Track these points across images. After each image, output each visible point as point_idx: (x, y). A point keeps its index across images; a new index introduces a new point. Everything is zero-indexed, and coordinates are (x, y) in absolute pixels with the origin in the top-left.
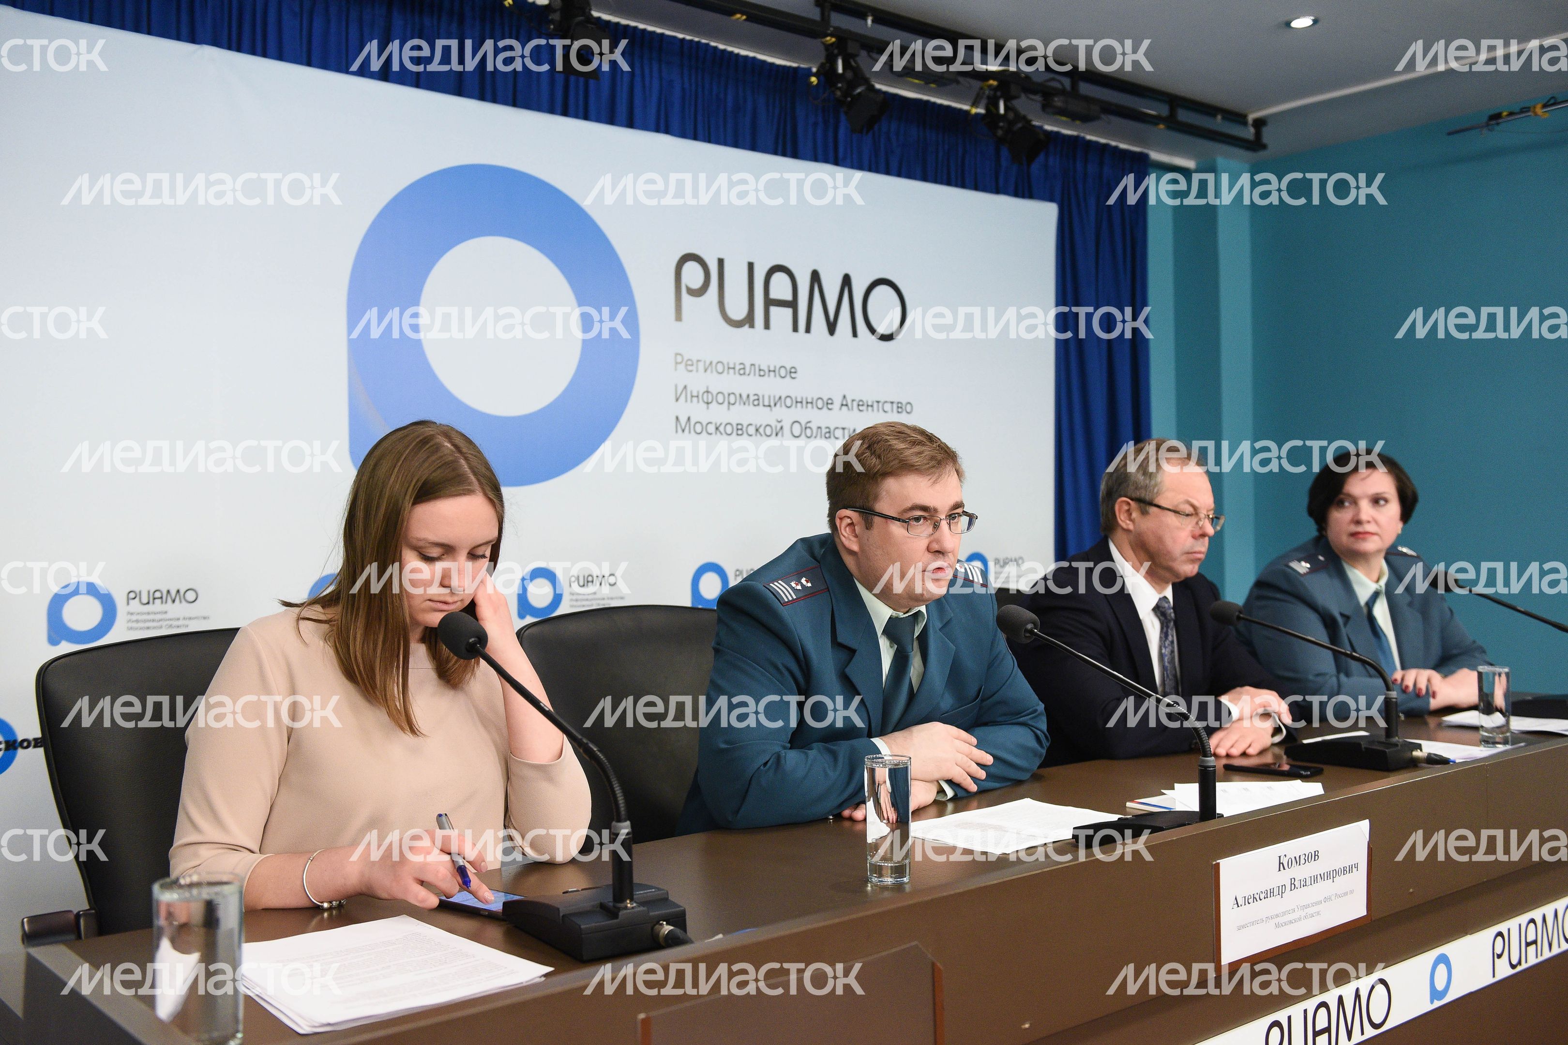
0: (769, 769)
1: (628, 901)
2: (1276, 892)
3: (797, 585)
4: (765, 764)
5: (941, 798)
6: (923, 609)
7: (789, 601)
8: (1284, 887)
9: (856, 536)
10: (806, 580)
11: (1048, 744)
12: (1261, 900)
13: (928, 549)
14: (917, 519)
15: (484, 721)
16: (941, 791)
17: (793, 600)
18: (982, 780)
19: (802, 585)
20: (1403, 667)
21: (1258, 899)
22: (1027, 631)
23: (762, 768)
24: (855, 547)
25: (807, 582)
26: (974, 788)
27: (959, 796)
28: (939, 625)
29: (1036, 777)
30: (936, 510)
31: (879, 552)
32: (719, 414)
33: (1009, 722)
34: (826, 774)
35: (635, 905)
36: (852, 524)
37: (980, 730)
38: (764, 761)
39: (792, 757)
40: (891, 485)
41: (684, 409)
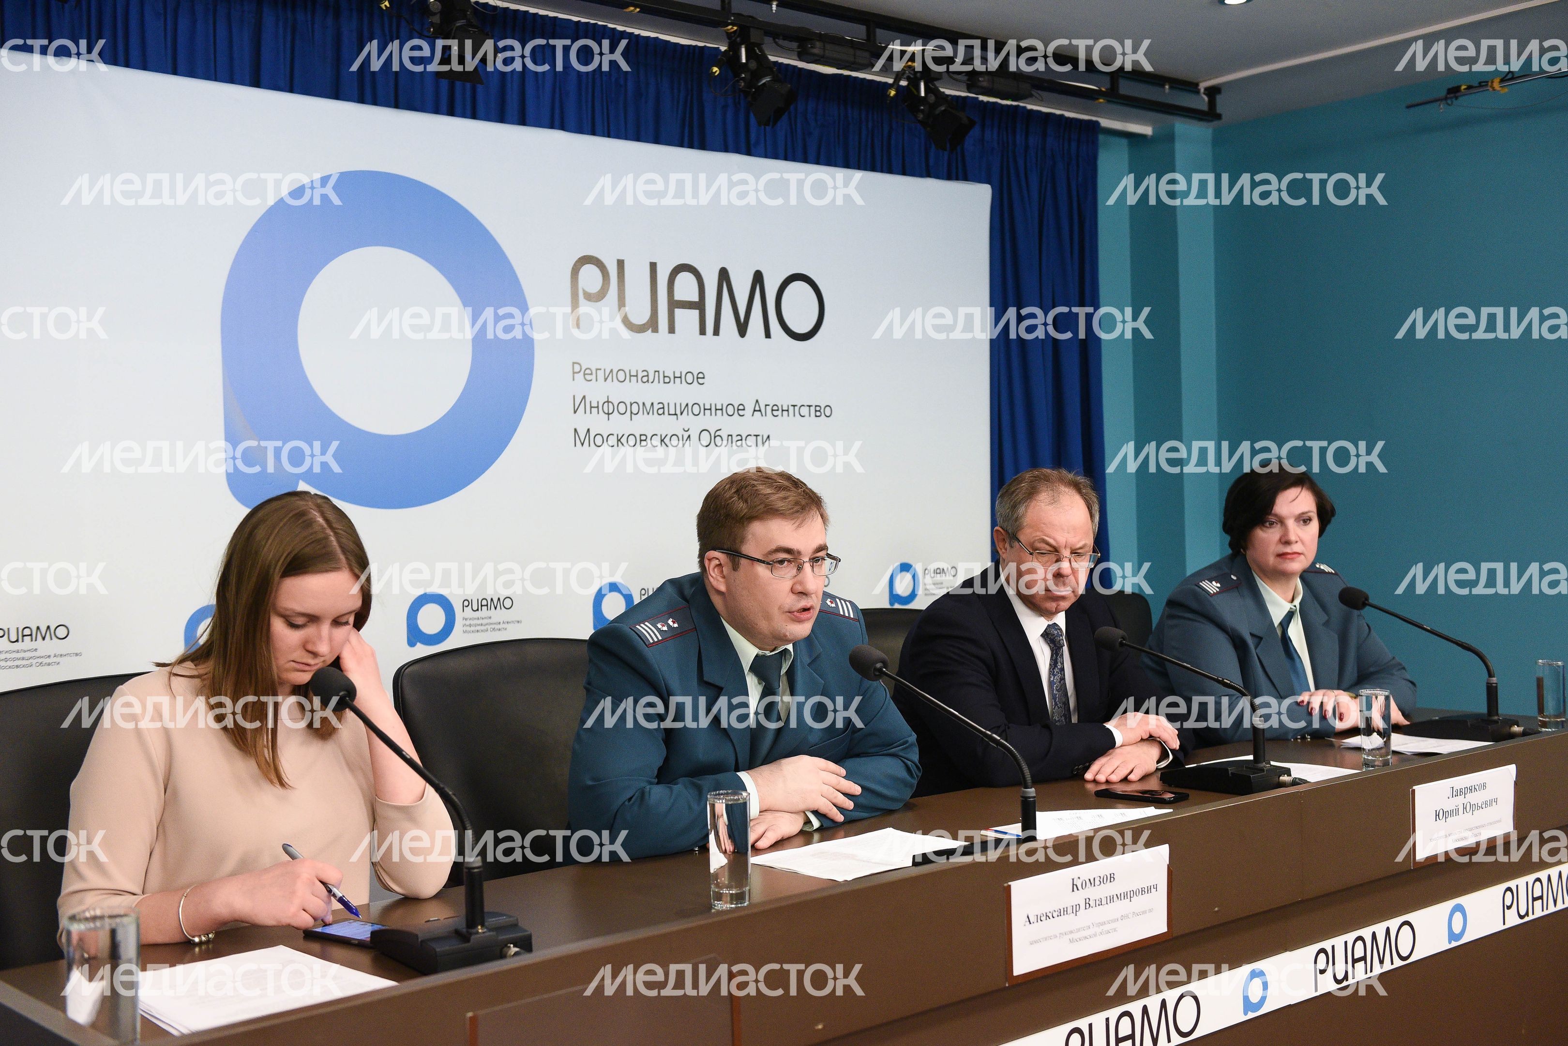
0: (633, 804)
1: (479, 927)
2: (1070, 910)
3: (663, 626)
4: (630, 799)
5: (807, 829)
6: (790, 647)
7: (654, 642)
8: (1078, 906)
9: (724, 577)
10: (672, 621)
11: (920, 775)
12: (1053, 917)
13: (792, 591)
14: (781, 562)
15: (351, 767)
16: (808, 822)
17: (659, 641)
18: (851, 811)
19: (669, 626)
20: (1317, 688)
21: (1051, 917)
22: (876, 669)
23: (627, 803)
24: (722, 588)
25: (674, 623)
26: (840, 818)
27: (825, 826)
28: (807, 660)
29: (908, 807)
30: (799, 553)
31: (744, 592)
32: (620, 424)
33: (880, 753)
34: (690, 808)
35: (485, 930)
36: (720, 565)
37: (851, 762)
38: (628, 796)
39: (658, 793)
40: (757, 529)
41: (583, 421)
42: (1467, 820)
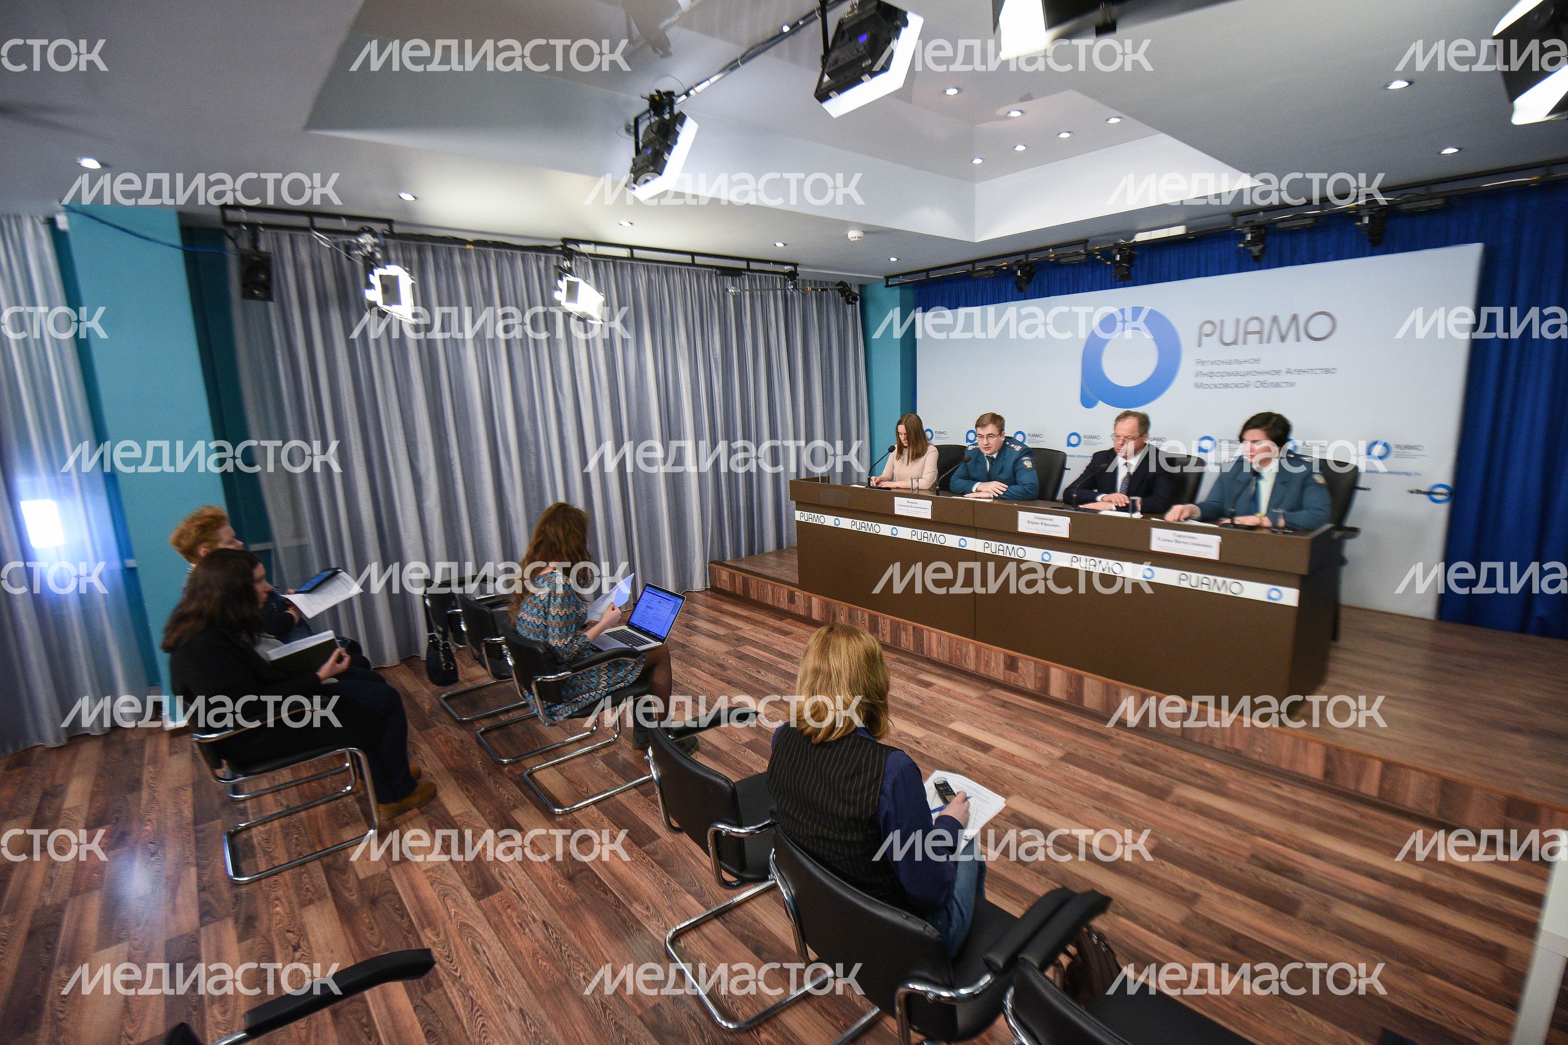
32: (1217, 380)
41: (1200, 380)
42: (1043, 527)
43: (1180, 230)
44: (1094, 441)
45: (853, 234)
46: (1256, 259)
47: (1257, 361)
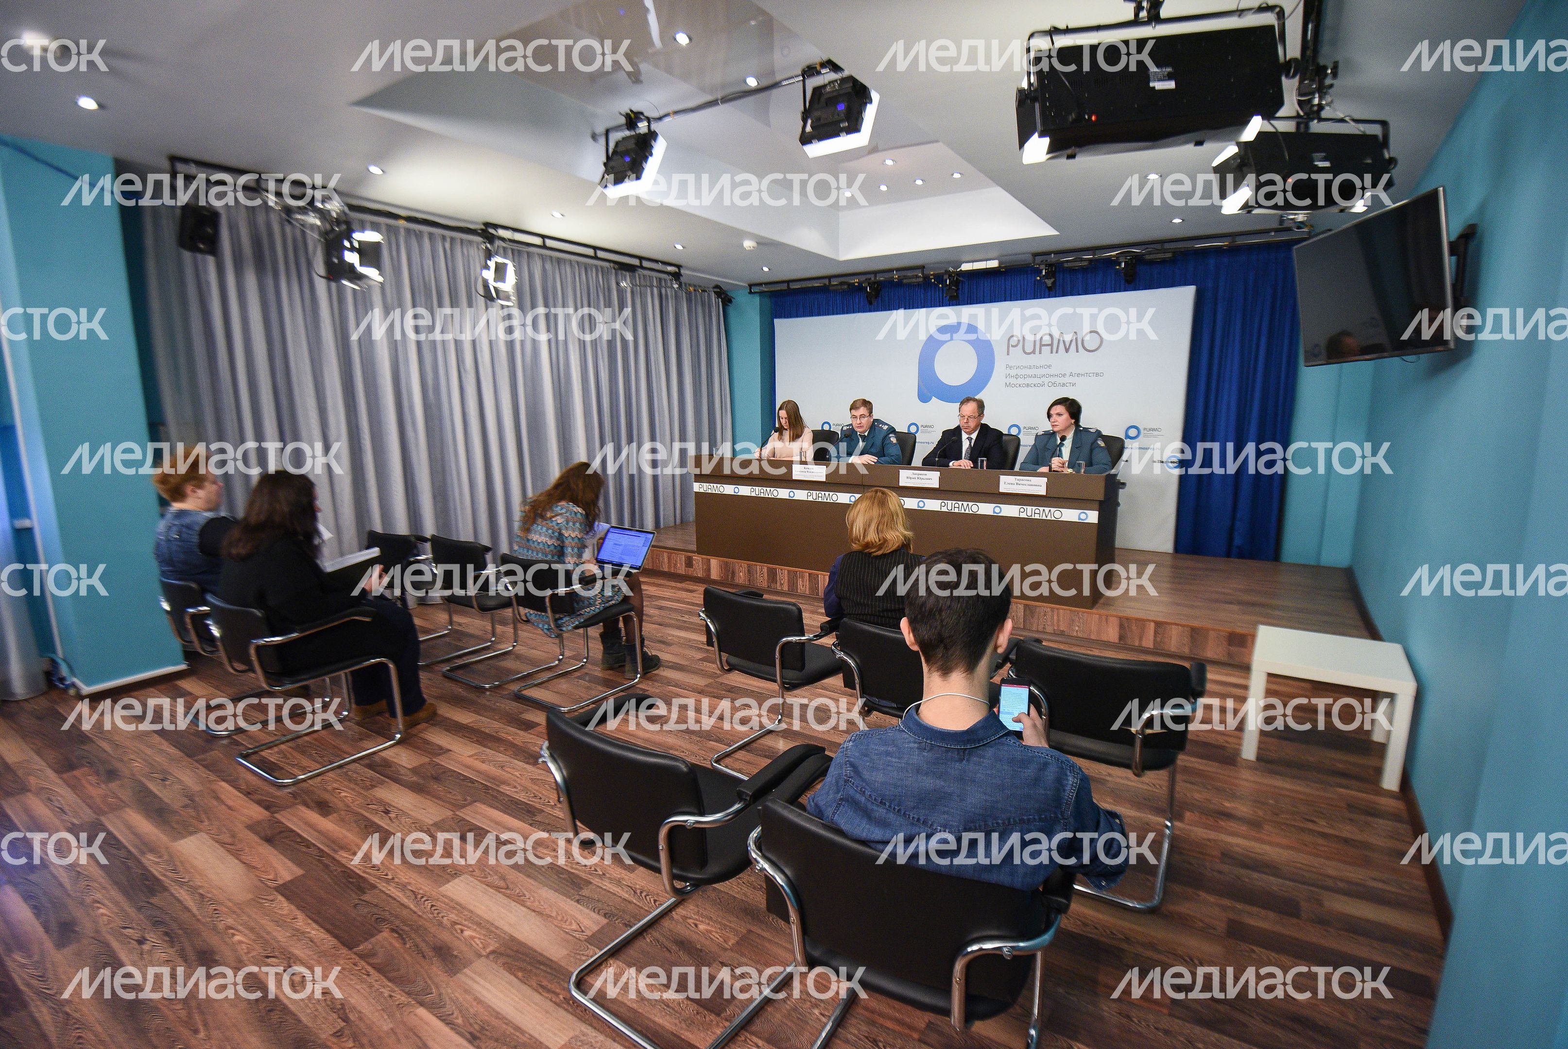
32: (1020, 381)
41: (1008, 380)
42: (919, 481)
43: (994, 264)
44: (929, 429)
45: (748, 244)
46: (1050, 289)
47: (1049, 366)
